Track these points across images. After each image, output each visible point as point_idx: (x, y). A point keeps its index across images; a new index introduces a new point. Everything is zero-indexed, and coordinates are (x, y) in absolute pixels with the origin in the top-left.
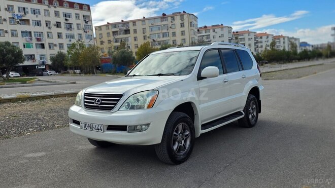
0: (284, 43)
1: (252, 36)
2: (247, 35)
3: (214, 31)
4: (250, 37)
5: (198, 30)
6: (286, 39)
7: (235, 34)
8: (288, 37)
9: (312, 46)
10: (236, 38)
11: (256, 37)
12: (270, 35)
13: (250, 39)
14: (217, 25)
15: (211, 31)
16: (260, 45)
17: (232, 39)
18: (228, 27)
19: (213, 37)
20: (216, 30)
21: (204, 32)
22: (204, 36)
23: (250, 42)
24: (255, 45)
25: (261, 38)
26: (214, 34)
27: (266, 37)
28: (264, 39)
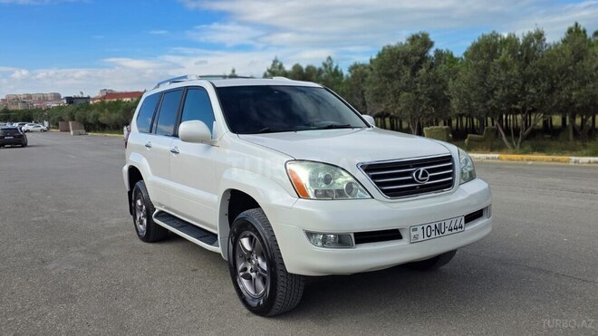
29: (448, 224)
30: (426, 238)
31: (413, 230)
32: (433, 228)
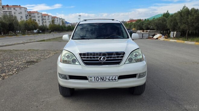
0: (57, 21)
1: (40, 15)
2: (36, 14)
3: (14, 9)
4: (39, 16)
5: (3, 7)
6: (58, 19)
7: (29, 12)
8: (59, 18)
9: (71, 24)
10: (30, 15)
11: (42, 16)
12: (50, 16)
13: (39, 17)
14: (16, 6)
15: (12, 9)
16: (44, 21)
17: (28, 16)
18: (25, 8)
19: (14, 13)
20: (16, 9)
21: (6, 9)
22: (7, 11)
23: (39, 19)
24: (42, 21)
25: (45, 17)
26: (14, 11)
27: (47, 16)
28: (47, 17)
29: (108, 78)
30: (96, 81)
31: (90, 78)
32: (100, 78)
